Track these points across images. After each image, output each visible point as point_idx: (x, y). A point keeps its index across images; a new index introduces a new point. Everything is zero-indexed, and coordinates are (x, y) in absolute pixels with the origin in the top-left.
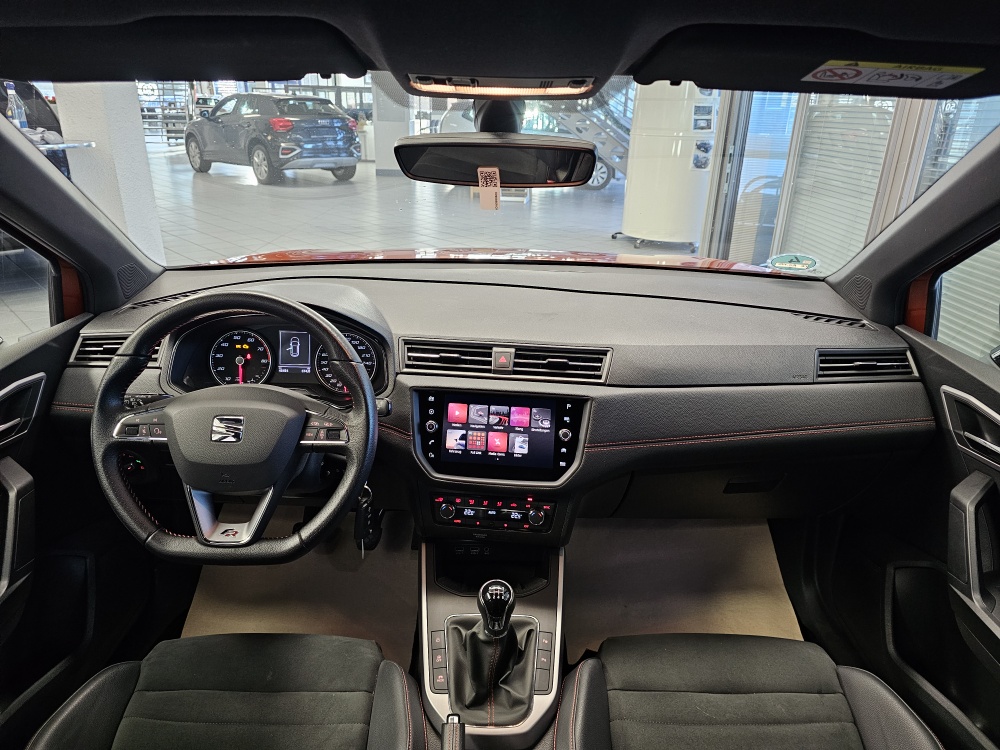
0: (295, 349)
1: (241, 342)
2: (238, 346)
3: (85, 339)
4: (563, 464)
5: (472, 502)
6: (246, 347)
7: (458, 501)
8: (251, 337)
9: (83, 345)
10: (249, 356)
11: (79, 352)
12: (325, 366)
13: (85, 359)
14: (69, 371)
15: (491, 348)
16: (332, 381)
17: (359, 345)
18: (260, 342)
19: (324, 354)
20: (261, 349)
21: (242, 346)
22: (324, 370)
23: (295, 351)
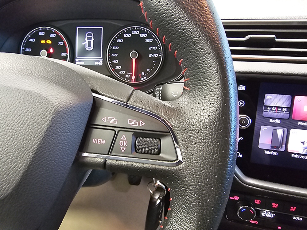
0: (89, 43)
1: (46, 37)
2: (43, 42)
5: (275, 205)
6: (49, 42)
7: (258, 202)
8: (53, 33)
10: (52, 51)
12: (115, 58)
16: (121, 72)
17: (147, 38)
18: (60, 37)
19: (114, 48)
20: (61, 43)
21: (46, 42)
22: (114, 62)
23: (89, 46)
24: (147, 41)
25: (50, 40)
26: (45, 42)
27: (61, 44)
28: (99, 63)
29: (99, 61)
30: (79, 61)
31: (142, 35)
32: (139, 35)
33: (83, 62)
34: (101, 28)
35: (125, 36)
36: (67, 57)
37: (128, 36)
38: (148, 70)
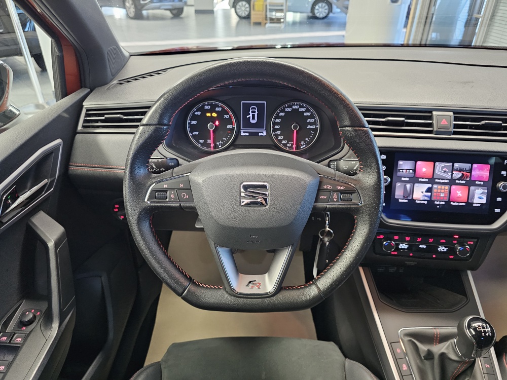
0: (253, 116)
1: (211, 111)
2: (208, 115)
3: (88, 110)
4: (497, 210)
5: (408, 239)
6: (214, 115)
7: (396, 238)
8: (219, 107)
9: (87, 115)
10: (217, 123)
11: (85, 121)
12: (277, 130)
13: (89, 127)
14: (79, 137)
15: (431, 112)
16: (284, 142)
17: (306, 112)
18: (226, 111)
19: (277, 121)
20: (226, 116)
21: (211, 115)
22: (277, 133)
23: (253, 118)
24: (306, 114)
25: (216, 113)
28: (263, 134)
29: (262, 132)
30: (244, 132)
31: (301, 110)
32: (298, 109)
33: (248, 133)
34: (265, 103)
35: (286, 110)
36: (234, 130)
37: (290, 110)
38: (307, 139)
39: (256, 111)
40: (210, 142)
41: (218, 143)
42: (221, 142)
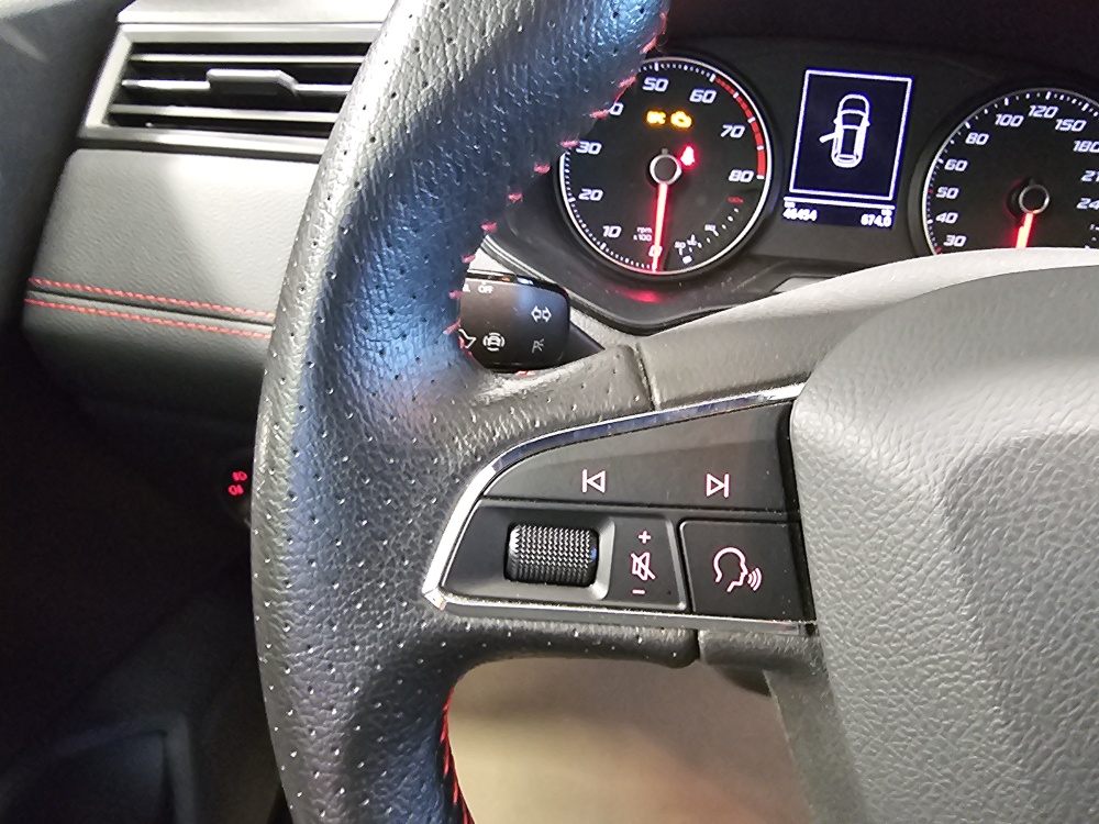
0: (849, 138)
1: (667, 103)
2: (655, 118)
3: (139, 48)
6: (681, 120)
8: (706, 85)
9: (134, 69)
10: (688, 157)
11: (124, 95)
12: (946, 206)
13: (139, 121)
14: (84, 163)
17: (1081, 136)
18: (737, 104)
19: (951, 165)
20: (733, 131)
21: (668, 119)
22: (942, 218)
23: (848, 147)
24: (1080, 147)
25: (687, 114)
26: (662, 122)
27: (733, 135)
28: (878, 221)
29: (877, 212)
30: (799, 206)
31: (1067, 125)
32: (1053, 122)
33: (815, 212)
34: (907, 83)
35: (1000, 120)
36: (760, 191)
37: (1014, 121)
39: (866, 116)
40: (648, 238)
41: (680, 246)
42: (692, 242)
